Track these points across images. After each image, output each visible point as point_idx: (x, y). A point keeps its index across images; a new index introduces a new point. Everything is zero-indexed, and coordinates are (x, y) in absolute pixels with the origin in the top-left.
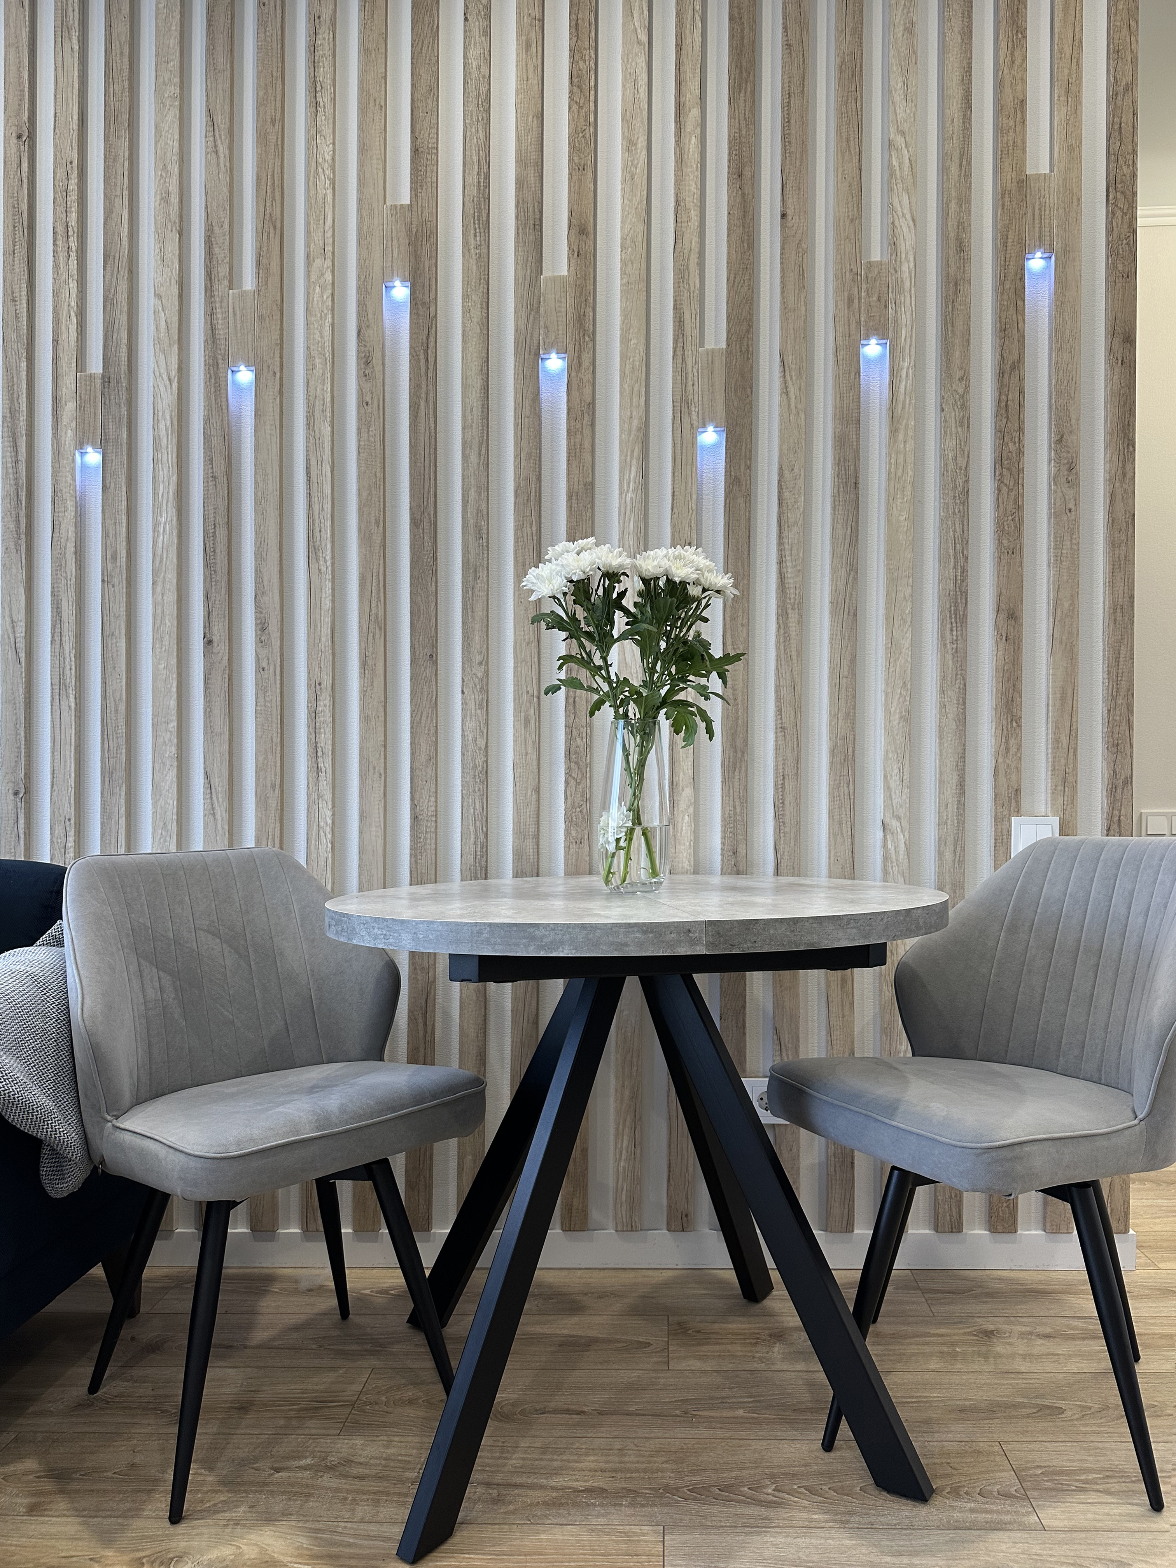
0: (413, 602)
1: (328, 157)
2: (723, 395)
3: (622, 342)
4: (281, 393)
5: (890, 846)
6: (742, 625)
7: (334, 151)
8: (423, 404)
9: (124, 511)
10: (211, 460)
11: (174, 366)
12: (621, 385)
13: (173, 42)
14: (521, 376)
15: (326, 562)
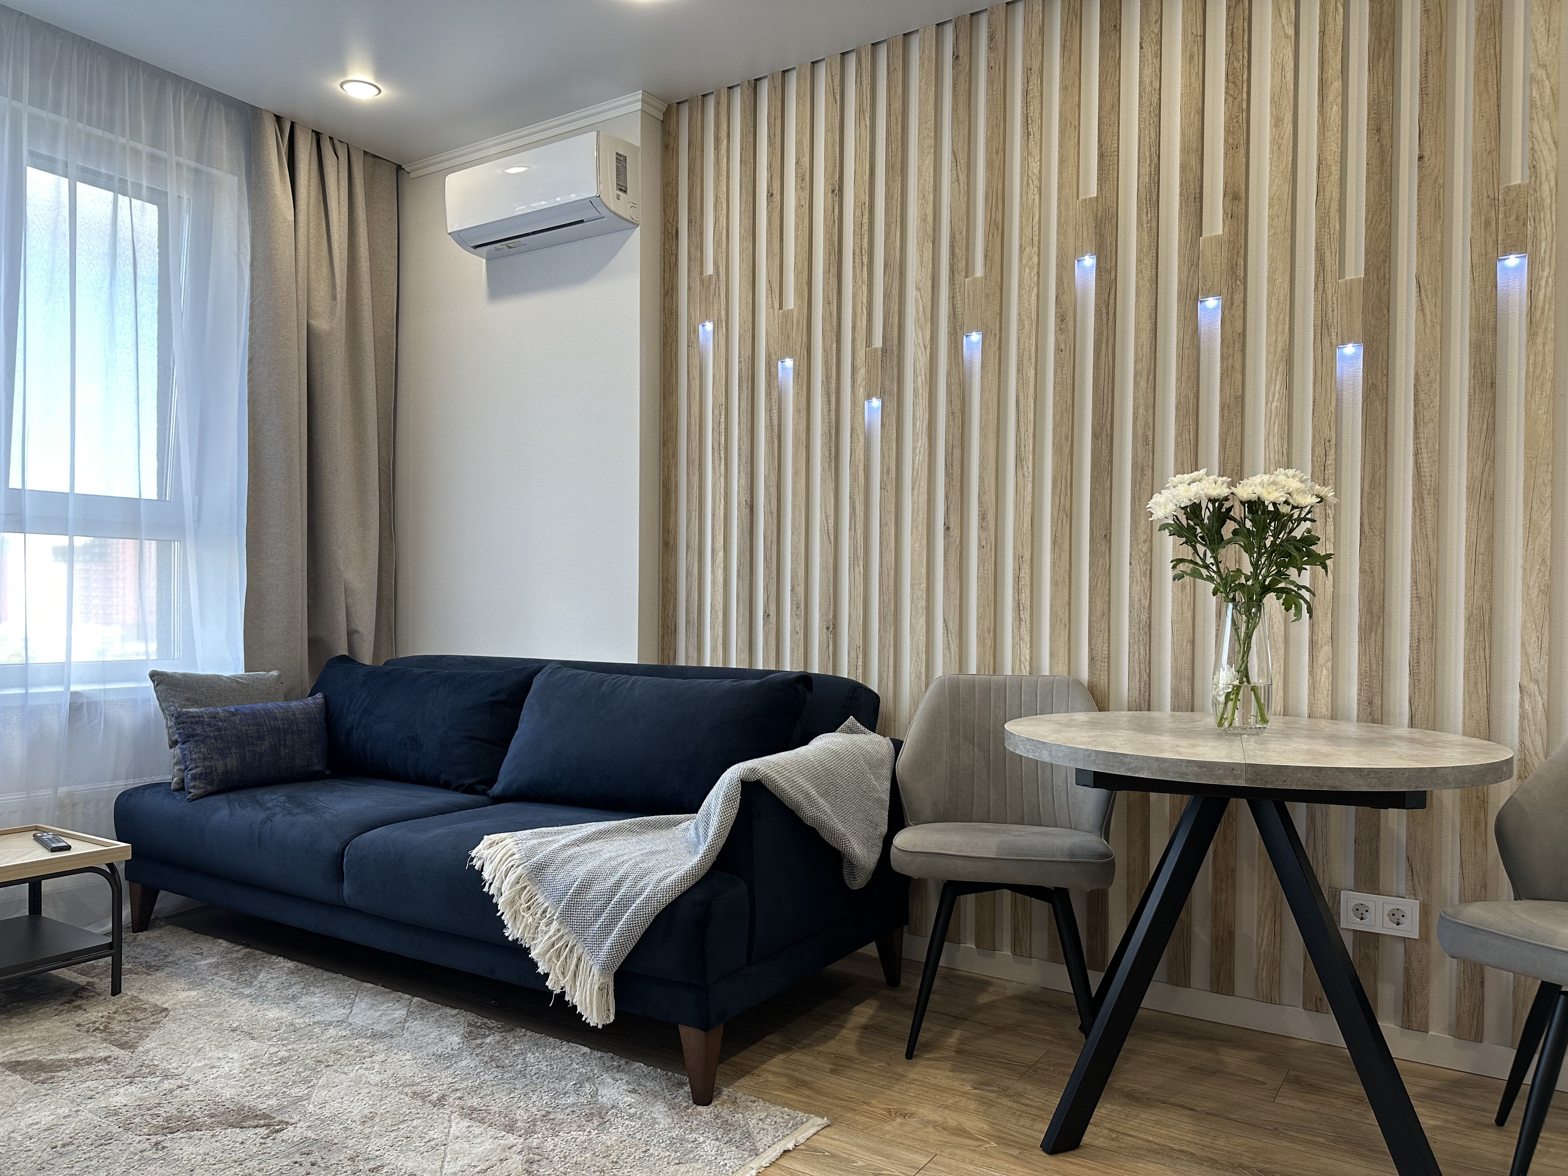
0: (1092, 495)
1: (1036, 171)
2: (1361, 317)
3: (1268, 282)
4: (1000, 348)
5: (1527, 707)
6: (1379, 508)
7: (1041, 166)
8: (1104, 347)
9: (895, 440)
10: (951, 401)
11: (928, 337)
12: (1268, 316)
13: (931, 108)
14: (1182, 317)
15: (1028, 468)
